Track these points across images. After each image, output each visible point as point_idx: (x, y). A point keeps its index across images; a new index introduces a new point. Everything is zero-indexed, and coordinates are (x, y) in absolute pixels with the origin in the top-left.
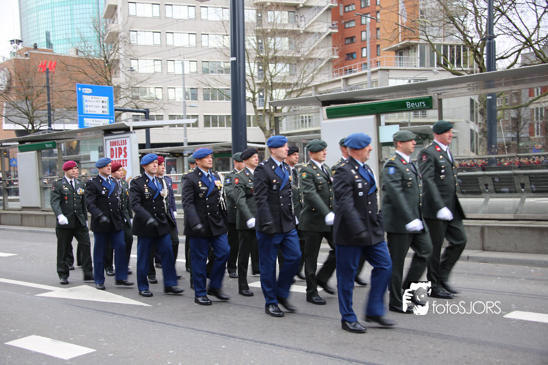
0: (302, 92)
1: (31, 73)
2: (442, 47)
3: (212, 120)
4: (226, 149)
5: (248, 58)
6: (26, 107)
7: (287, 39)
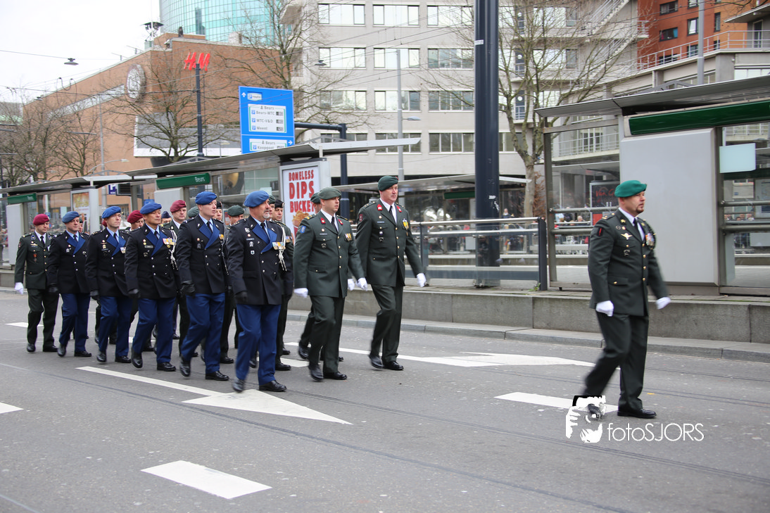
0: (587, 94)
1: (174, 71)
3: (442, 141)
4: (463, 186)
5: (502, 42)
6: (168, 122)
7: (563, 10)
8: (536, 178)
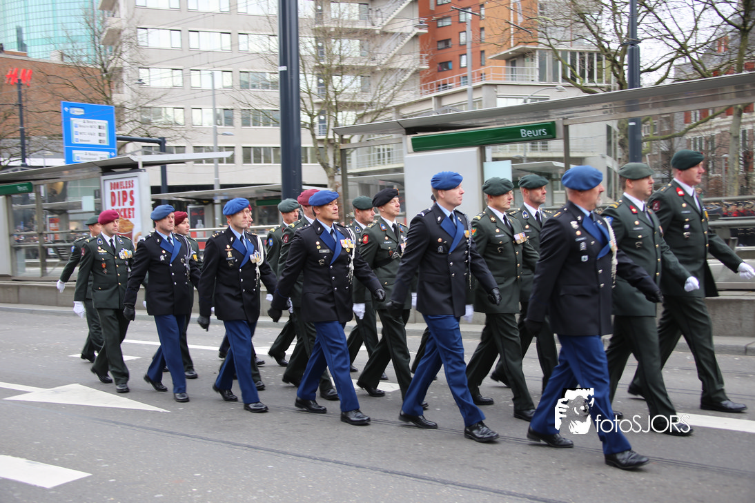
0: (378, 115)
2: (569, 55)
3: (254, 153)
4: (273, 194)
5: (304, 67)
7: (357, 42)
8: (337, 187)
